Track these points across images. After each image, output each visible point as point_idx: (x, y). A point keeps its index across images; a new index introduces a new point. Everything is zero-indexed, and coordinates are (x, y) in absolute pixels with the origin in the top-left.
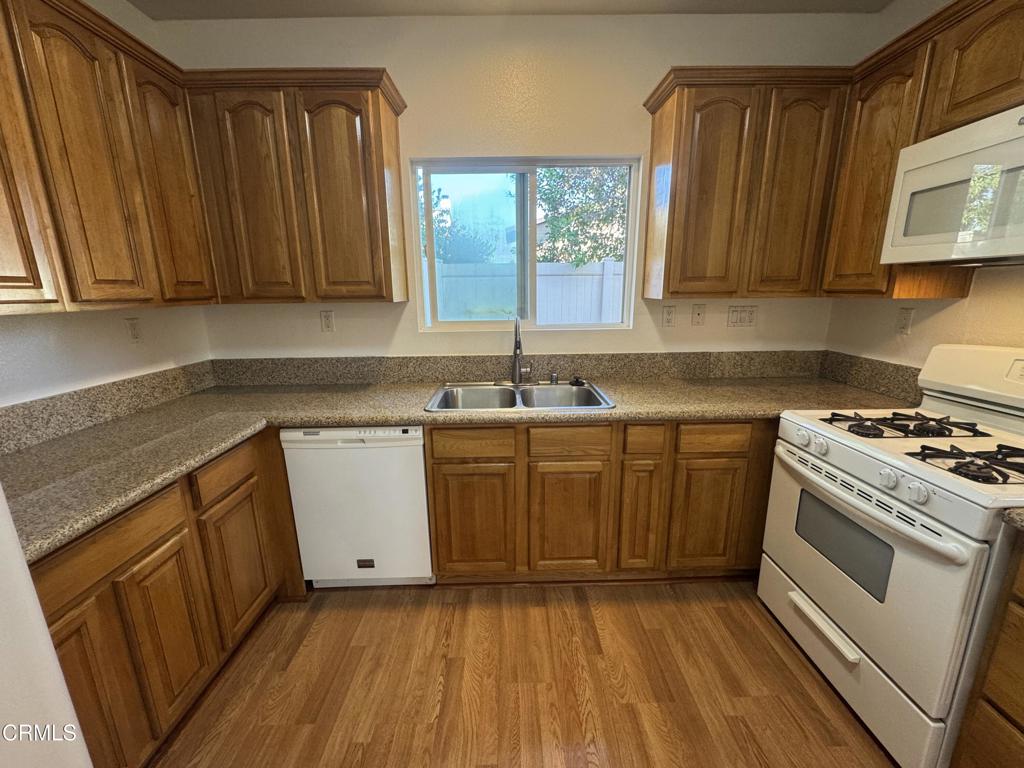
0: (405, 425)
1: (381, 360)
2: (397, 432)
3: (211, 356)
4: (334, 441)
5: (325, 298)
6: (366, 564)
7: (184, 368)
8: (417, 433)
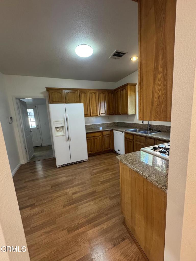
0: (123, 132)
1: (132, 123)
2: (121, 132)
3: (117, 121)
4: (117, 132)
5: (123, 114)
6: (119, 150)
7: (113, 123)
8: (123, 133)
